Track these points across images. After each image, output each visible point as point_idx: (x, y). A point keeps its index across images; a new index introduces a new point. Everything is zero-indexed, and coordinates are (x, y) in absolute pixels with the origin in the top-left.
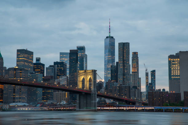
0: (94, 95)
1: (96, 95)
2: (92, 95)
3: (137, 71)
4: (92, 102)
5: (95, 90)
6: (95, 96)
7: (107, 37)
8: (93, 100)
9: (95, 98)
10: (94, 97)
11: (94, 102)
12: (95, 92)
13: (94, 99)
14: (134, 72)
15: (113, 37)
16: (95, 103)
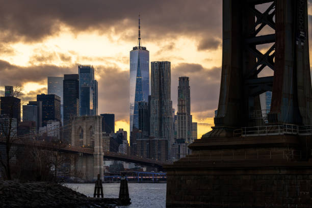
0: (98, 156)
1: (102, 157)
2: (94, 156)
3: (186, 112)
4: (95, 167)
5: (100, 148)
6: (100, 158)
7: (135, 48)
8: (97, 165)
9: (100, 162)
10: (98, 160)
11: (98, 167)
12: (100, 152)
13: (98, 162)
14: (182, 114)
15: (145, 48)
16: (100, 169)
